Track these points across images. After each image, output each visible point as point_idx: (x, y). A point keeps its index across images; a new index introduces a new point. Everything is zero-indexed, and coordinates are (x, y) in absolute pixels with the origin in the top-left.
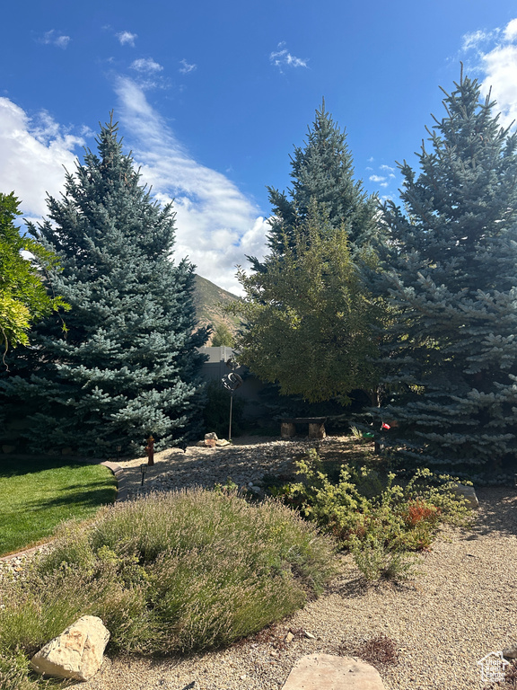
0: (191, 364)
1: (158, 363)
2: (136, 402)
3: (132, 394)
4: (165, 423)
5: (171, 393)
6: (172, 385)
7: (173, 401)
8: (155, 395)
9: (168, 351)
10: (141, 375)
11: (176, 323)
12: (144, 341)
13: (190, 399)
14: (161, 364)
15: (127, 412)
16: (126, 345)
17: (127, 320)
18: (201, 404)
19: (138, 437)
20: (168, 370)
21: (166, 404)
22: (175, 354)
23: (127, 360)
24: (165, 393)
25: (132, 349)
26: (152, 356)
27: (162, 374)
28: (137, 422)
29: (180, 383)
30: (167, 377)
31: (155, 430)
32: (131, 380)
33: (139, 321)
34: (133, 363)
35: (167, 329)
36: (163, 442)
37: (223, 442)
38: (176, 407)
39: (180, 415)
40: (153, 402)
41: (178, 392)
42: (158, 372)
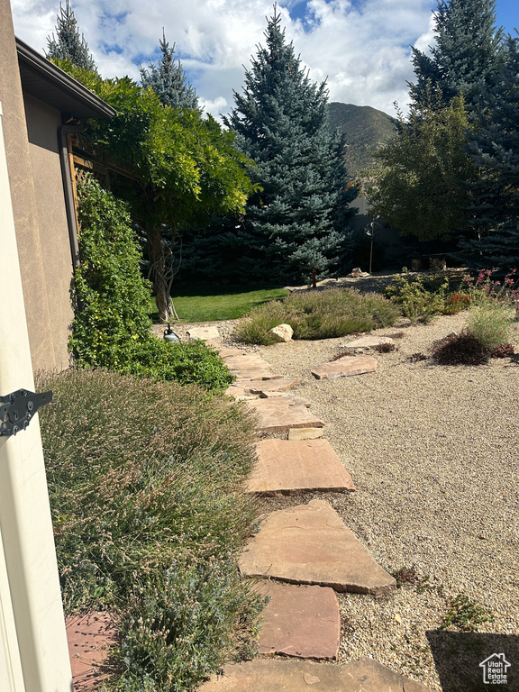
0: (343, 217)
1: (317, 218)
2: (303, 247)
3: (300, 241)
4: (324, 261)
5: (327, 240)
6: (327, 234)
7: (329, 246)
8: (316, 242)
9: (324, 208)
10: (306, 228)
11: (330, 185)
12: (307, 202)
13: (341, 244)
14: (320, 219)
15: (298, 254)
16: (295, 206)
17: (295, 186)
18: (350, 248)
19: (306, 271)
20: (325, 223)
21: (324, 248)
22: (330, 210)
23: (296, 217)
24: (323, 239)
25: (299, 209)
26: (314, 213)
27: (321, 226)
28: (305, 260)
29: (334, 232)
30: (324, 228)
31: (317, 267)
32: (300, 231)
33: (303, 187)
34: (301, 219)
35: (324, 190)
36: (322, 274)
37: (366, 275)
38: (331, 250)
39: (334, 256)
40: (315, 247)
41: (332, 239)
42: (317, 225)
